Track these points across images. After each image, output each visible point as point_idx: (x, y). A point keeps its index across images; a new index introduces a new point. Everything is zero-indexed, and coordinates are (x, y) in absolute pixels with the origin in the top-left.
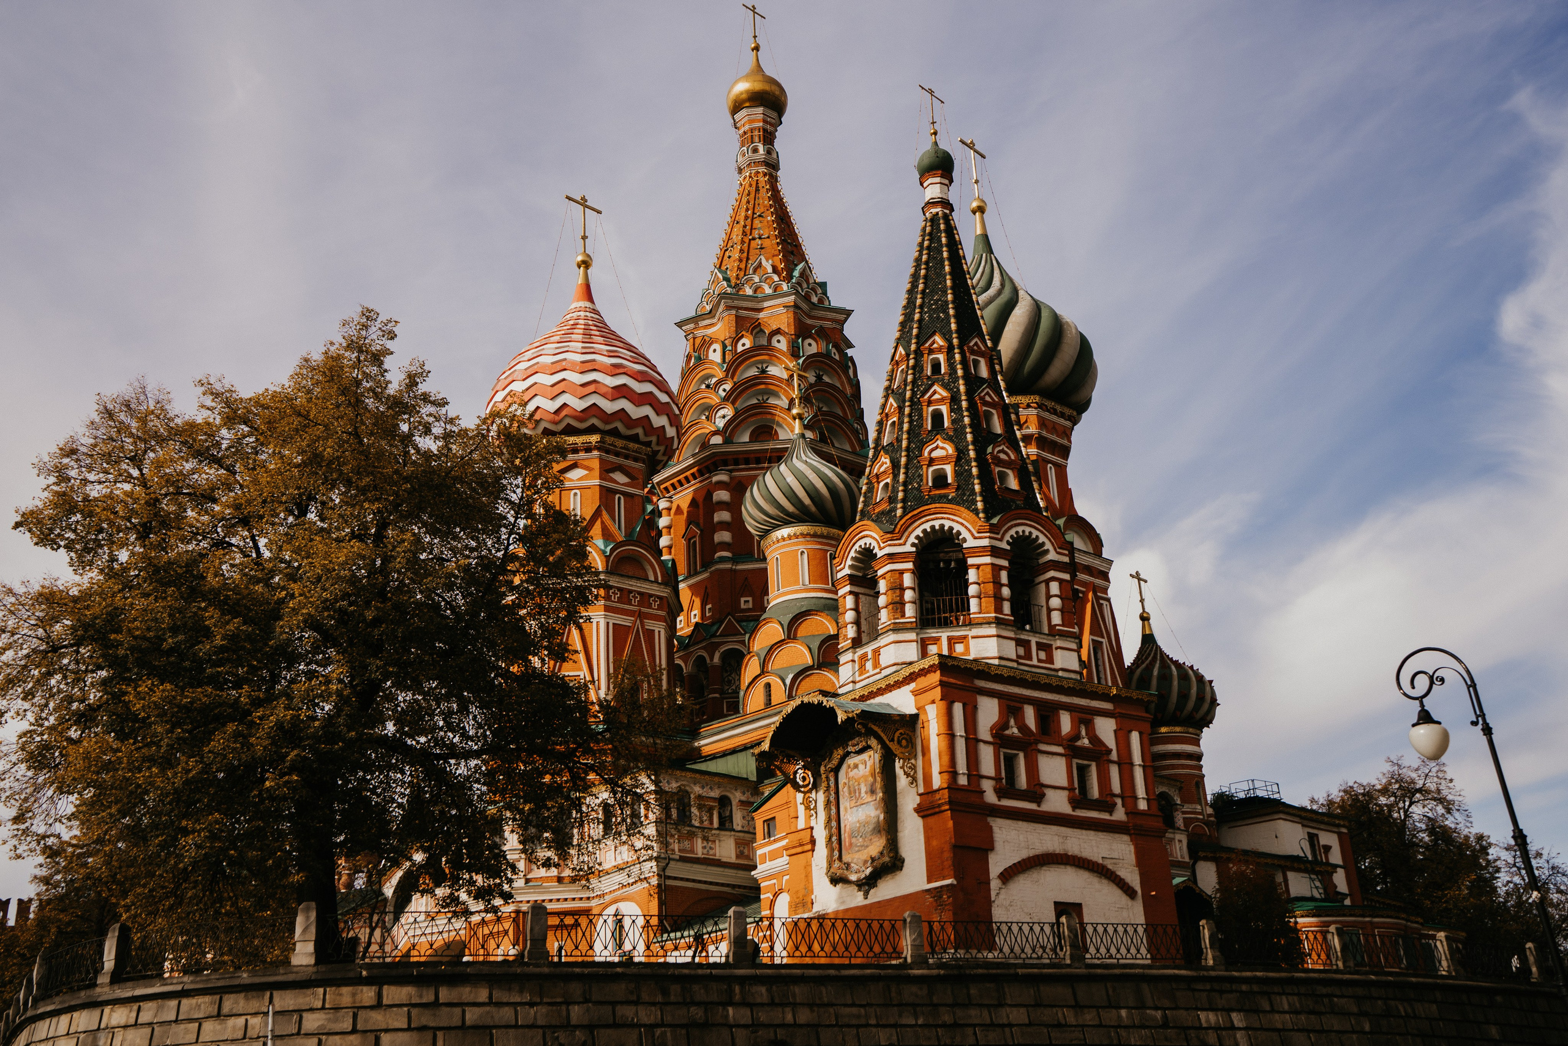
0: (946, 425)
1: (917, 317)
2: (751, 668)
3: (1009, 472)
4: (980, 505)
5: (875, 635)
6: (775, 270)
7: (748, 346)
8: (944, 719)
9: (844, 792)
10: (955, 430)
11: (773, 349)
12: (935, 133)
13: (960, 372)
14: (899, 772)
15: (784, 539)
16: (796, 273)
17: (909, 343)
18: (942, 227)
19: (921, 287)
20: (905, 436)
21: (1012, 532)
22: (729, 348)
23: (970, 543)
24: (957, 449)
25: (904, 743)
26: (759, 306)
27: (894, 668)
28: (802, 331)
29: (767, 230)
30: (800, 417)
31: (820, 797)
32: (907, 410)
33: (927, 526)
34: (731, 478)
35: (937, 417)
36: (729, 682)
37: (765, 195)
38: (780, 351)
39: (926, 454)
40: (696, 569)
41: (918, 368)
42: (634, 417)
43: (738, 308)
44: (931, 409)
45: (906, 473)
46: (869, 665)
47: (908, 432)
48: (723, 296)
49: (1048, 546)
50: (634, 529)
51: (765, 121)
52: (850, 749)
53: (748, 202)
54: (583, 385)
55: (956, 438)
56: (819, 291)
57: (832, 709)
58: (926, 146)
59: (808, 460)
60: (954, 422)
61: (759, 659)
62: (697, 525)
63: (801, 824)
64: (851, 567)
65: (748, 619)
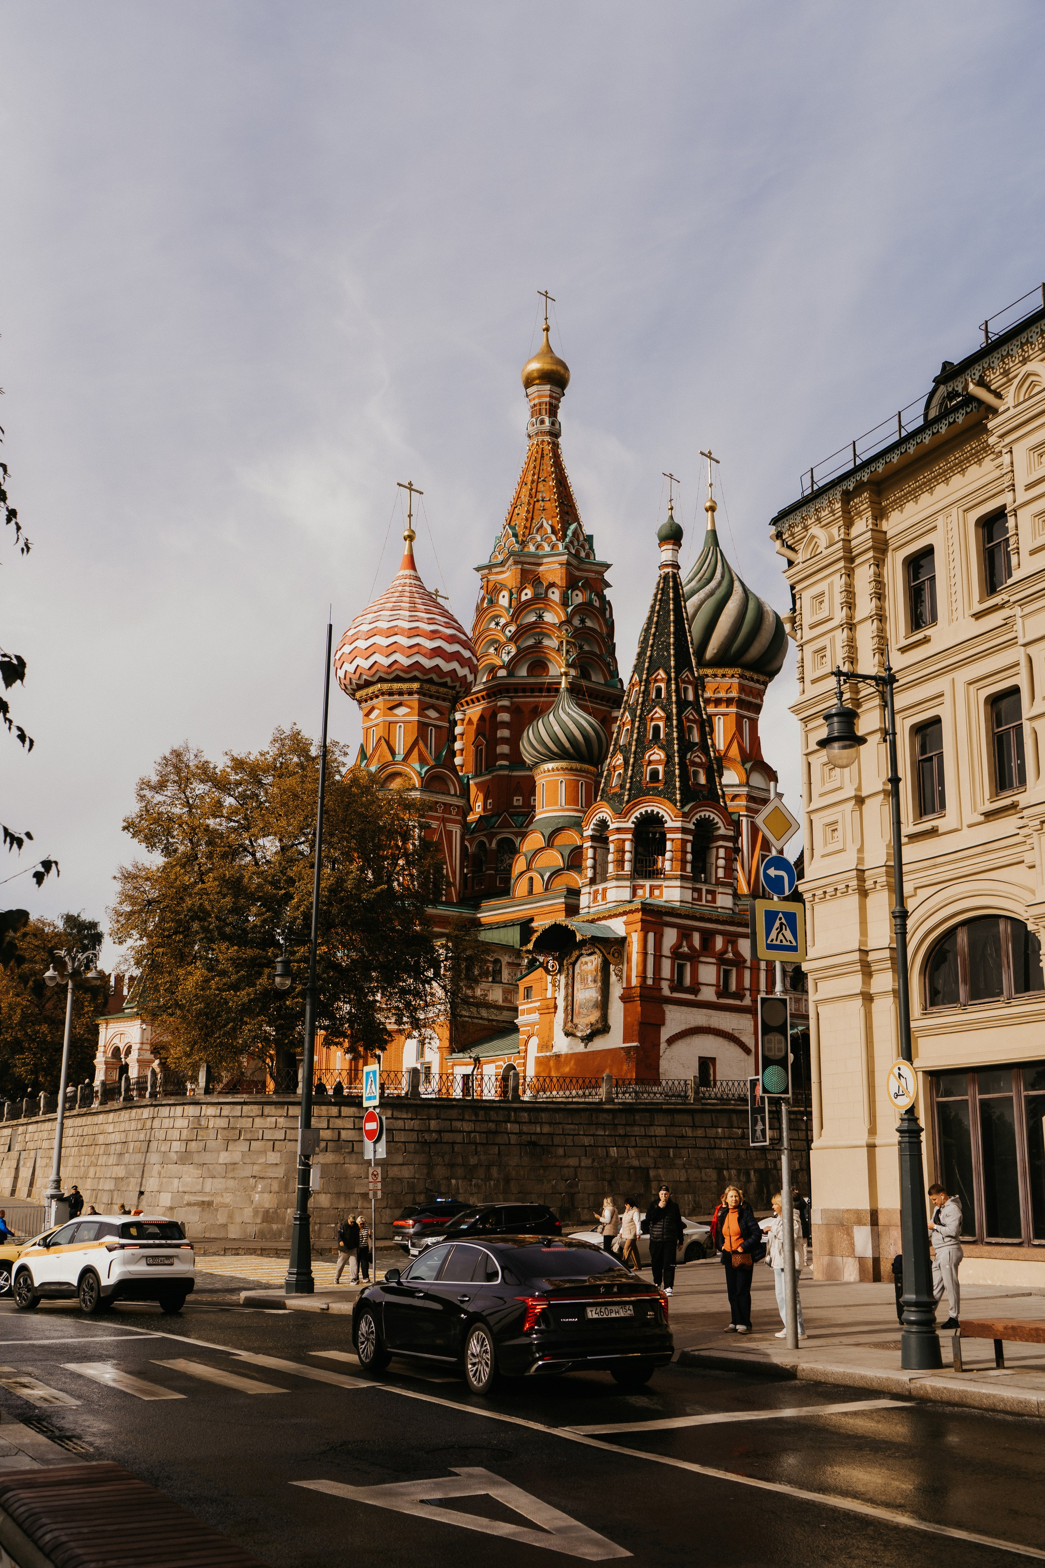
0: (662, 737)
1: (649, 653)
2: (520, 865)
3: (701, 770)
4: (678, 797)
5: (605, 880)
6: (554, 532)
7: (529, 596)
8: (642, 943)
9: (577, 978)
10: (667, 741)
11: (550, 600)
12: (672, 509)
13: (674, 699)
14: (612, 973)
15: (549, 771)
16: (570, 533)
17: (642, 671)
18: (671, 584)
19: (653, 630)
20: (634, 743)
21: (697, 816)
22: (515, 596)
23: (669, 824)
24: (667, 756)
25: (616, 955)
26: (540, 561)
27: (615, 904)
28: (572, 583)
29: (548, 494)
30: (566, 674)
31: (562, 979)
32: (637, 724)
33: (643, 811)
34: (512, 703)
35: (657, 729)
36: (502, 861)
37: (548, 461)
38: (553, 601)
39: (647, 758)
40: (481, 770)
41: (646, 693)
42: (445, 670)
43: (523, 563)
44: (653, 724)
45: (632, 770)
46: (599, 897)
47: (636, 740)
48: (512, 554)
49: (720, 824)
50: (441, 753)
51: (551, 397)
52: (583, 952)
53: (535, 467)
54: (410, 647)
55: (666, 748)
56: (587, 547)
57: (573, 931)
58: (665, 520)
59: (570, 712)
60: (667, 735)
61: (526, 859)
62: (484, 737)
63: (549, 995)
64: (593, 830)
65: (518, 814)
